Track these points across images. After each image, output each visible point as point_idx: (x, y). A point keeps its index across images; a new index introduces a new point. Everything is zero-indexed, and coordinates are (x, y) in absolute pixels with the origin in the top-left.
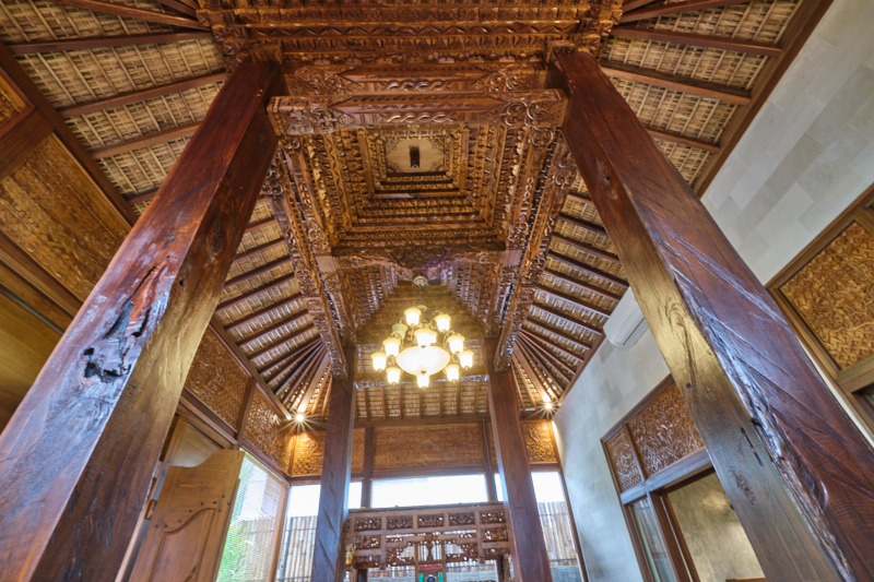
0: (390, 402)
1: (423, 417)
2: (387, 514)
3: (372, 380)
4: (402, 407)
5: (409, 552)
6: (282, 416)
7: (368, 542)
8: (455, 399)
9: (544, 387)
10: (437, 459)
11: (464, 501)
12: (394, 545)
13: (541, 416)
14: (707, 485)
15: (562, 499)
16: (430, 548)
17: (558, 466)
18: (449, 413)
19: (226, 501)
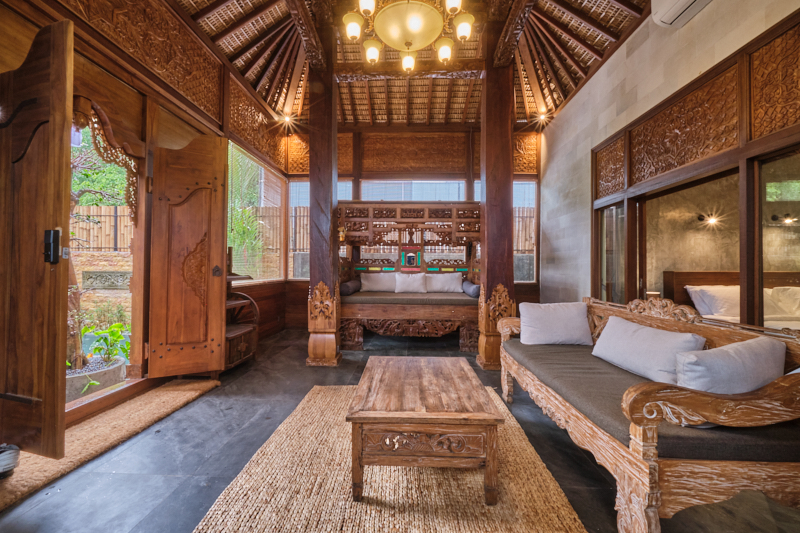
0: (376, 107)
1: (410, 124)
2: (373, 206)
3: (354, 72)
4: (389, 113)
5: (393, 236)
6: (267, 115)
7: (358, 226)
8: (444, 105)
9: (543, 95)
10: (422, 165)
11: (443, 200)
12: (380, 230)
13: (534, 128)
14: (684, 198)
15: (533, 205)
16: (411, 234)
17: (537, 177)
18: (437, 121)
19: (219, 183)
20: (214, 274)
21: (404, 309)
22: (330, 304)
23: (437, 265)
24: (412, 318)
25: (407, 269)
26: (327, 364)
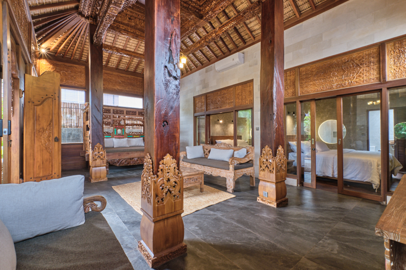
1: (117, 69)
2: (113, 108)
8: (135, 65)
10: (123, 89)
18: (130, 70)
19: (57, 95)
20: (55, 141)
21: (128, 154)
22: (103, 153)
23: (132, 135)
24: (132, 157)
25: (117, 137)
26: (102, 180)
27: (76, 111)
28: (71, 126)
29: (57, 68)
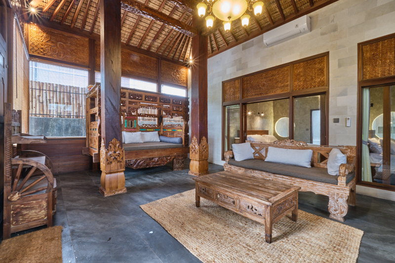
1: (127, 45)
8: (150, 41)
10: (135, 71)
17: (187, 88)
22: (121, 153)
23: (145, 128)
24: (151, 157)
25: (128, 130)
26: (120, 192)
27: (76, 96)
28: (69, 116)
29: (53, 37)
